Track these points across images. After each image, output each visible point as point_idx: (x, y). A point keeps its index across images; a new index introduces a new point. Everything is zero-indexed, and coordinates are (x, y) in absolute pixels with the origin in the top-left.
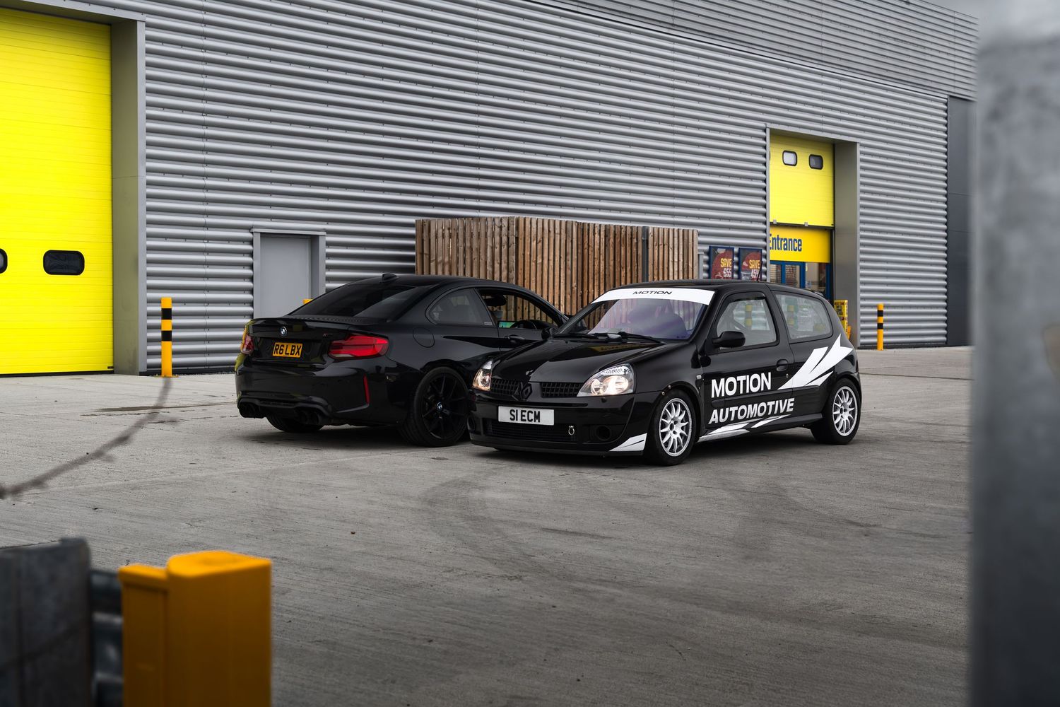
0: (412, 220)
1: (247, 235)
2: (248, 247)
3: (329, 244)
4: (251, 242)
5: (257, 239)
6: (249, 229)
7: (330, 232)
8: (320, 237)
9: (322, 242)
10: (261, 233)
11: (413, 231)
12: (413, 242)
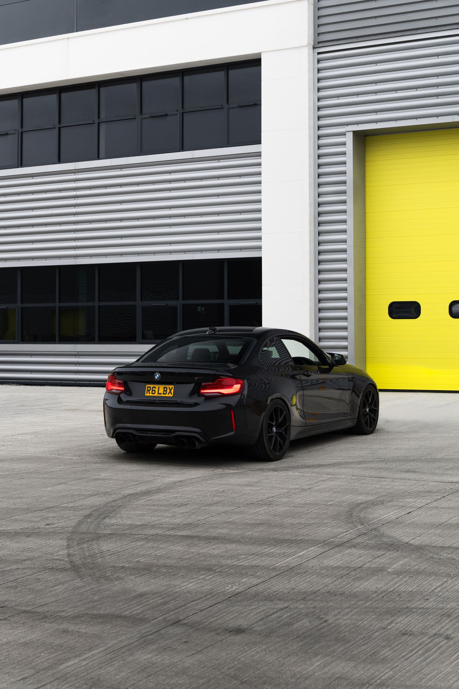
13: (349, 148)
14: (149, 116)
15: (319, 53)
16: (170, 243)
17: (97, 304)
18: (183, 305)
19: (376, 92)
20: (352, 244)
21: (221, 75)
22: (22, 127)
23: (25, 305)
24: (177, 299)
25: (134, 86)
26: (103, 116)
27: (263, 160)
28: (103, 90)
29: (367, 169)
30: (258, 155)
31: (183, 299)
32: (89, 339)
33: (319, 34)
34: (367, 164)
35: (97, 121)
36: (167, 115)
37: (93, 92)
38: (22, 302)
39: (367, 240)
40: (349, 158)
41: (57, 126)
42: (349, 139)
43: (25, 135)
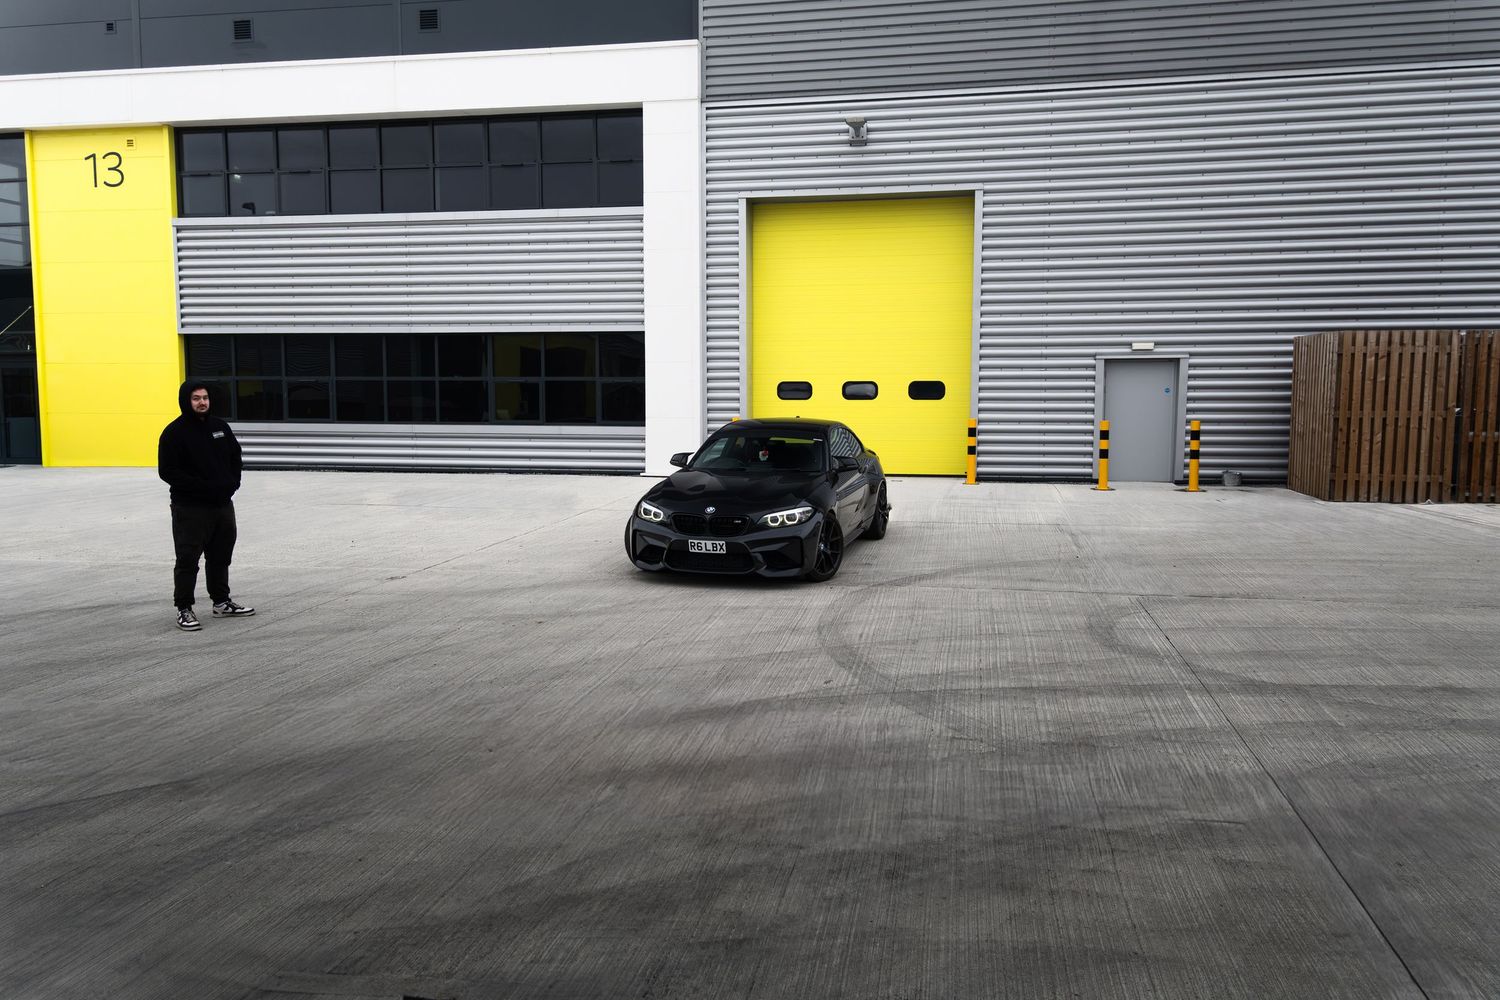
0: (1291, 336)
1: (1091, 361)
2: (1091, 373)
3: (1192, 366)
4: (1093, 367)
5: (1101, 365)
6: (1094, 356)
7: (1192, 355)
8: (1182, 361)
9: (1183, 365)
10: (1106, 360)
11: (1290, 348)
12: (1291, 359)
13: (742, 216)
14: (500, 164)
15: (707, 109)
16: (531, 312)
17: (437, 379)
18: (547, 382)
19: (772, 157)
20: (745, 321)
21: (589, 122)
22: (329, 165)
23: (340, 378)
24: (539, 375)
25: (479, 127)
26: (437, 159)
27: (646, 224)
28: (436, 128)
29: (755, 240)
30: (640, 218)
31: (547, 375)
32: (428, 418)
33: (707, 87)
34: (755, 234)
35: (431, 165)
36: (522, 165)
37: (426, 129)
38: (337, 375)
39: (755, 316)
40: (742, 227)
41: (379, 167)
42: (742, 207)
43: (333, 175)
